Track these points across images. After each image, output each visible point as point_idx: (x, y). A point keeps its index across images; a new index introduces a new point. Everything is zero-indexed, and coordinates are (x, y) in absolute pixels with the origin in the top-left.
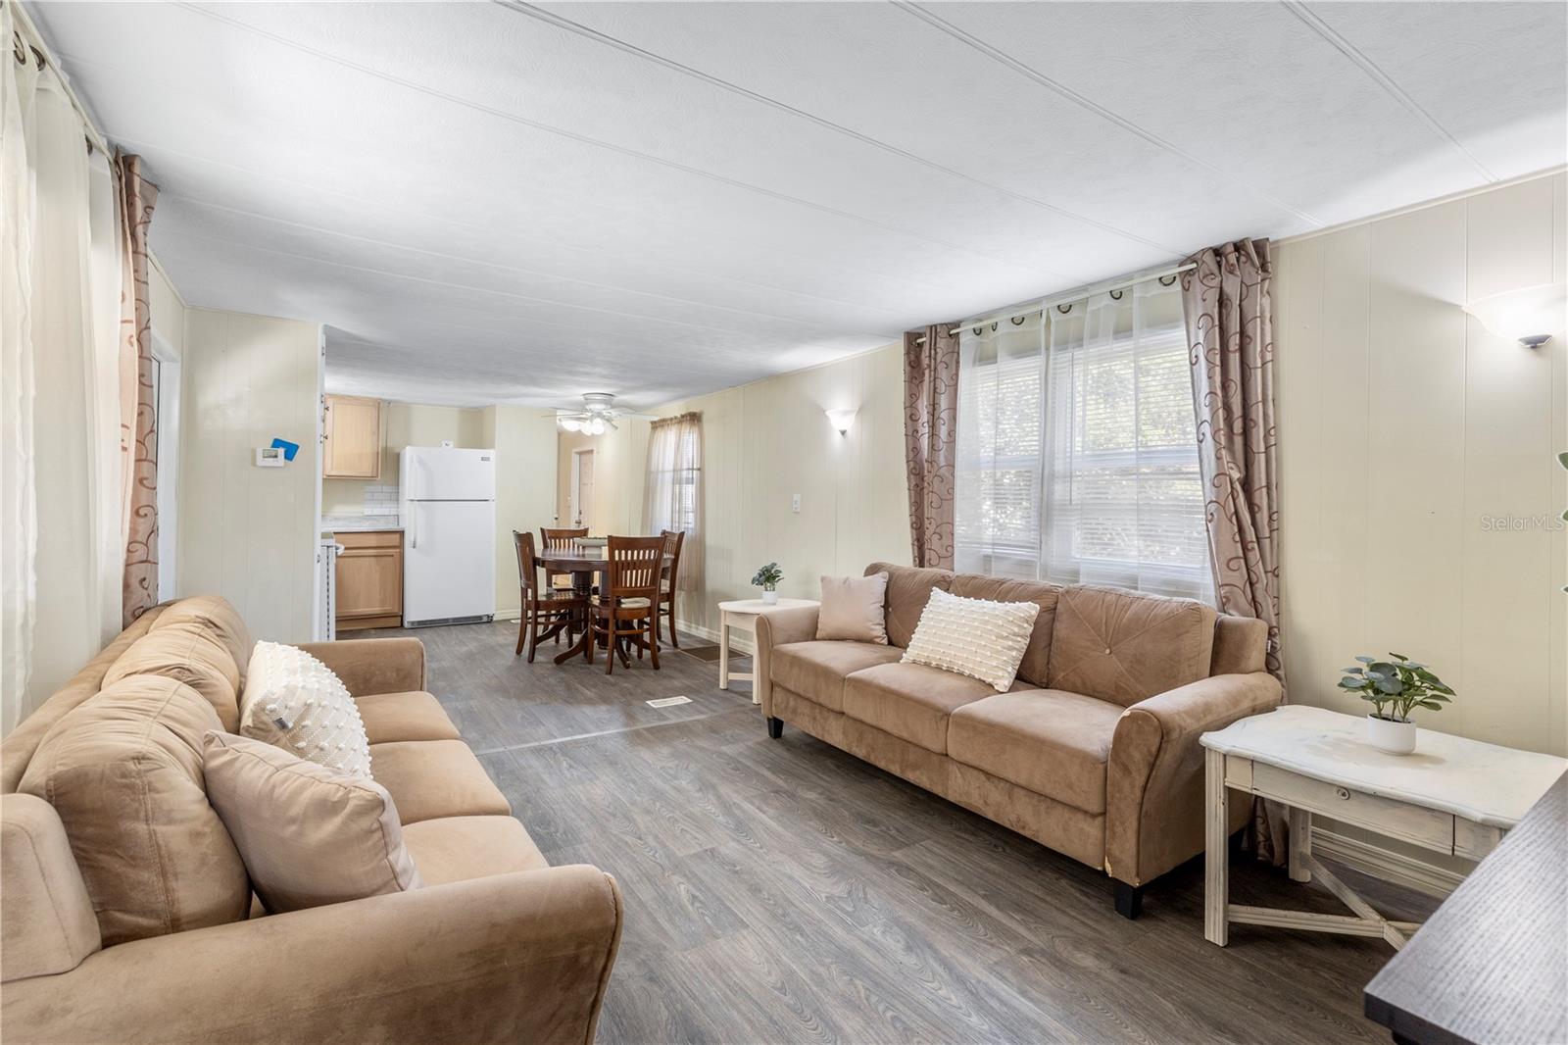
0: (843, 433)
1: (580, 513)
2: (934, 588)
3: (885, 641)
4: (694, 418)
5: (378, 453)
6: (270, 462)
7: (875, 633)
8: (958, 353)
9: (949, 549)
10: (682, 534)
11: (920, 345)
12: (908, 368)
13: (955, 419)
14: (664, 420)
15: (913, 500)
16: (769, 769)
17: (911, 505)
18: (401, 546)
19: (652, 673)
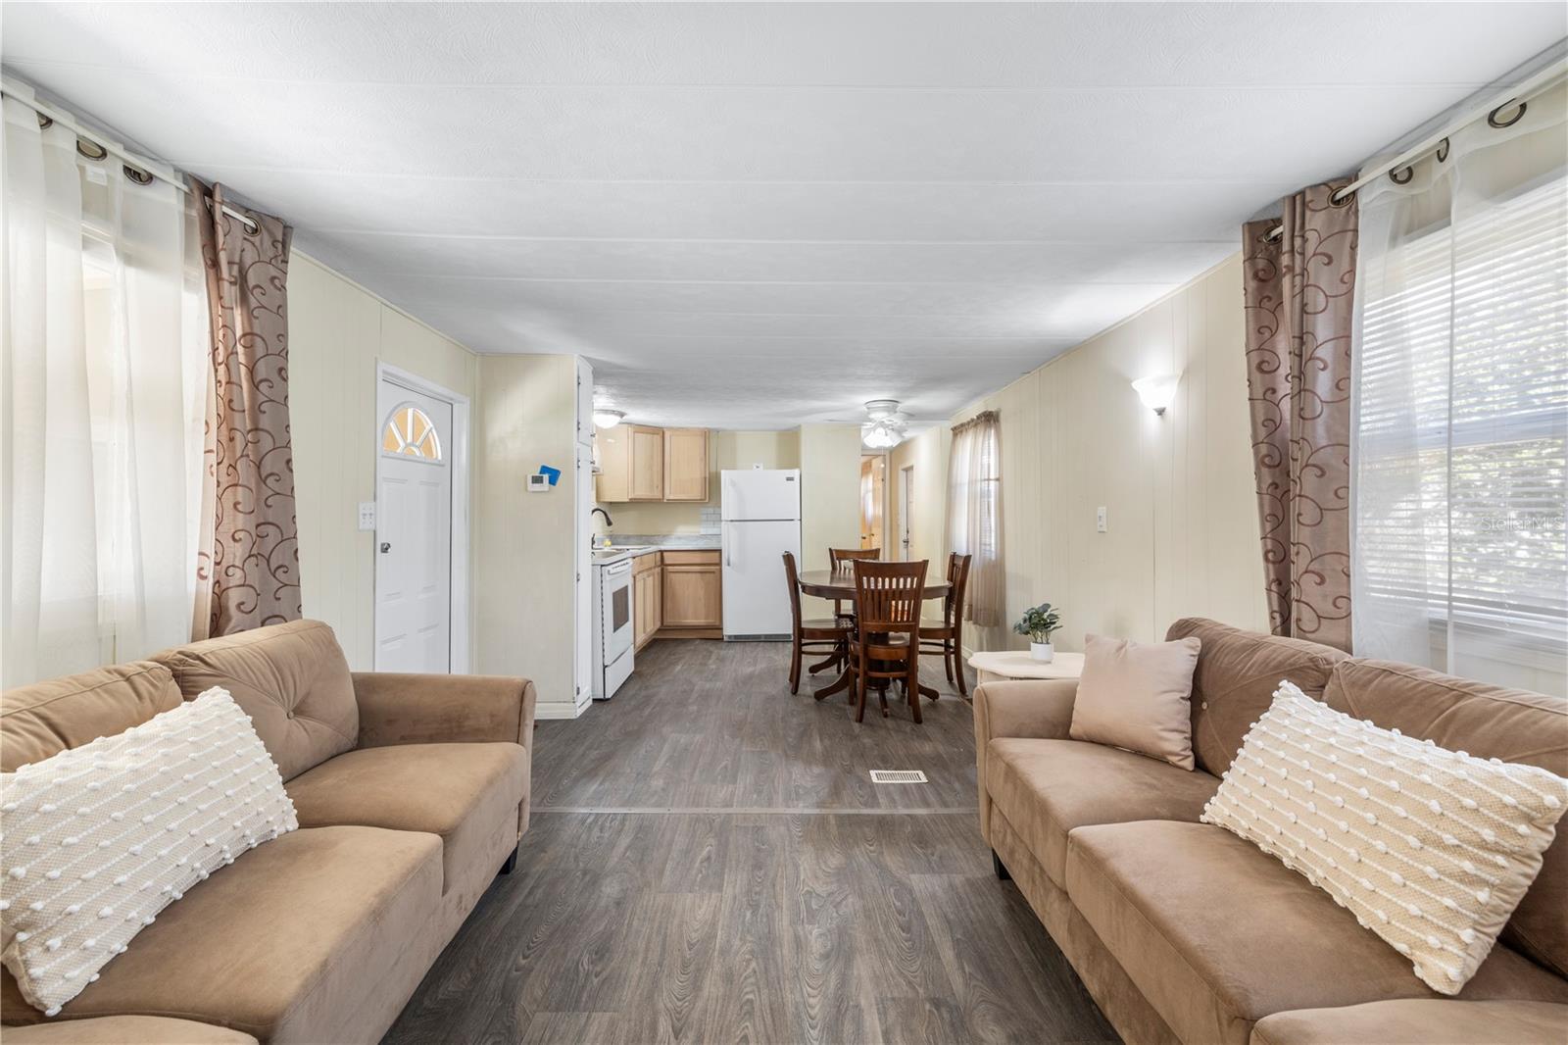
0: (1161, 412)
2: (1284, 683)
3: (1189, 764)
4: (989, 419)
6: (537, 487)
7: (1167, 746)
8: (1356, 231)
9: (1341, 602)
10: (968, 559)
11: (1277, 240)
12: (1253, 284)
13: (1348, 355)
14: (962, 425)
15: (1267, 511)
16: (956, 943)
17: (1263, 519)
19: (908, 727)
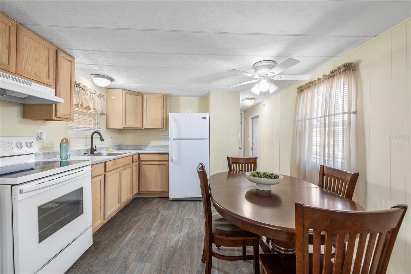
1: (253, 144)
5: (163, 118)
18: (168, 161)
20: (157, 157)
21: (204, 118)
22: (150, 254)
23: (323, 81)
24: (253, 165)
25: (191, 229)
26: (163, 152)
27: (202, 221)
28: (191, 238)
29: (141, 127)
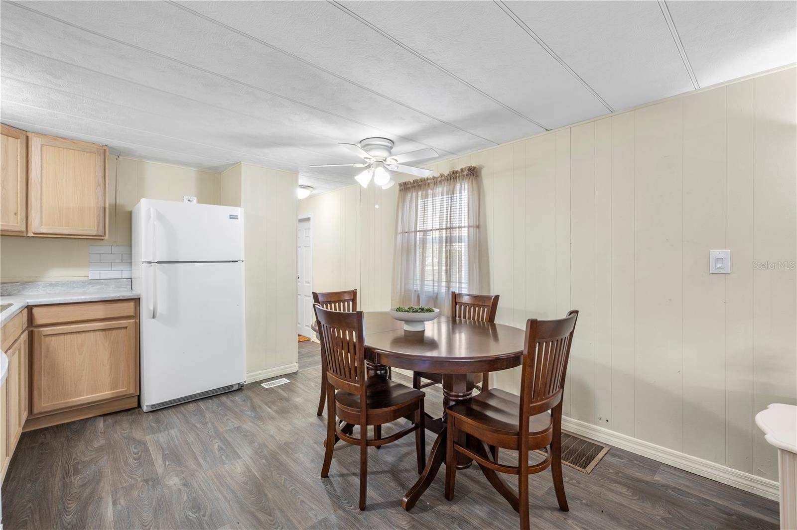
18: (137, 316)
20: (99, 311)
21: (232, 217)
22: (208, 513)
23: (440, 182)
24: (351, 303)
25: (256, 444)
26: (118, 295)
27: (263, 424)
28: (268, 456)
29: (24, 229)
